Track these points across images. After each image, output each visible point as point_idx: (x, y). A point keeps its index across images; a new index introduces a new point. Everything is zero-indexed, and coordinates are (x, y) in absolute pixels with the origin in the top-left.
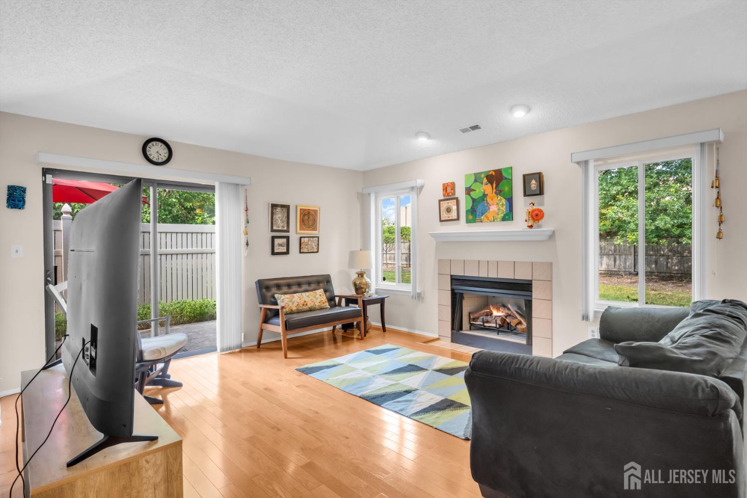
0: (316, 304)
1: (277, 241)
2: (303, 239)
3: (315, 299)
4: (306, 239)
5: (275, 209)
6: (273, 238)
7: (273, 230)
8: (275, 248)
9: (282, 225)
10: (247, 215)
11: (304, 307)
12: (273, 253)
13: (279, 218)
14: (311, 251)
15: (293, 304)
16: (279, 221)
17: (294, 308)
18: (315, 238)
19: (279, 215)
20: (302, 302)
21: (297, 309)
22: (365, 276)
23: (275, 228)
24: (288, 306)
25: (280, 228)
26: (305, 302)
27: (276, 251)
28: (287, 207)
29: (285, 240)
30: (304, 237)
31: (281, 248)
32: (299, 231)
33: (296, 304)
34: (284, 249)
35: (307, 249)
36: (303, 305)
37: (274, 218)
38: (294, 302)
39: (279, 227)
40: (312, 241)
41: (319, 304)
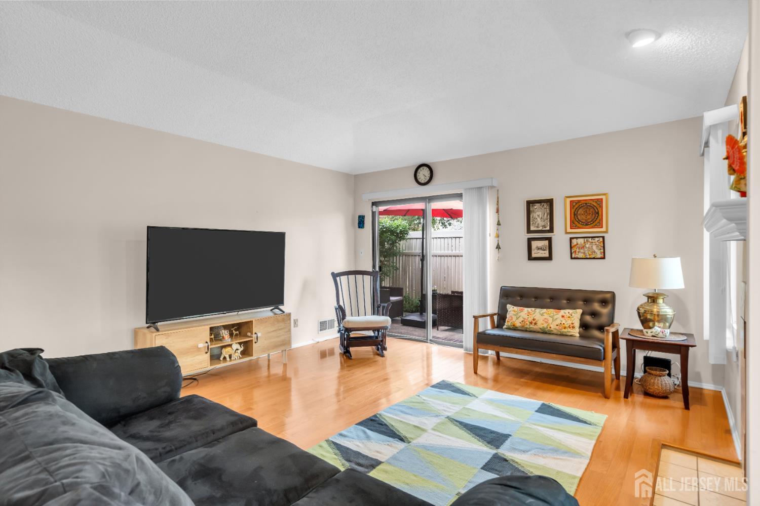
0: (551, 326)
1: (535, 244)
2: (574, 241)
3: (550, 320)
4: (581, 241)
5: (533, 206)
6: (530, 240)
7: (529, 231)
8: (533, 252)
9: (543, 224)
10: (499, 217)
11: (531, 326)
12: (530, 258)
13: (538, 216)
14: (593, 256)
15: (517, 319)
16: (539, 219)
17: (518, 324)
18: (597, 239)
19: (539, 214)
20: (530, 319)
21: (523, 326)
22: (660, 301)
23: (532, 228)
24: (512, 319)
25: (540, 228)
26: (534, 320)
27: (534, 255)
28: (550, 202)
29: (546, 242)
30: (577, 238)
31: (541, 251)
32: (569, 230)
33: (521, 319)
34: (546, 254)
35: (584, 253)
36: (531, 323)
37: (531, 216)
38: (520, 316)
39: (538, 227)
40: (592, 243)
41: (557, 327)
